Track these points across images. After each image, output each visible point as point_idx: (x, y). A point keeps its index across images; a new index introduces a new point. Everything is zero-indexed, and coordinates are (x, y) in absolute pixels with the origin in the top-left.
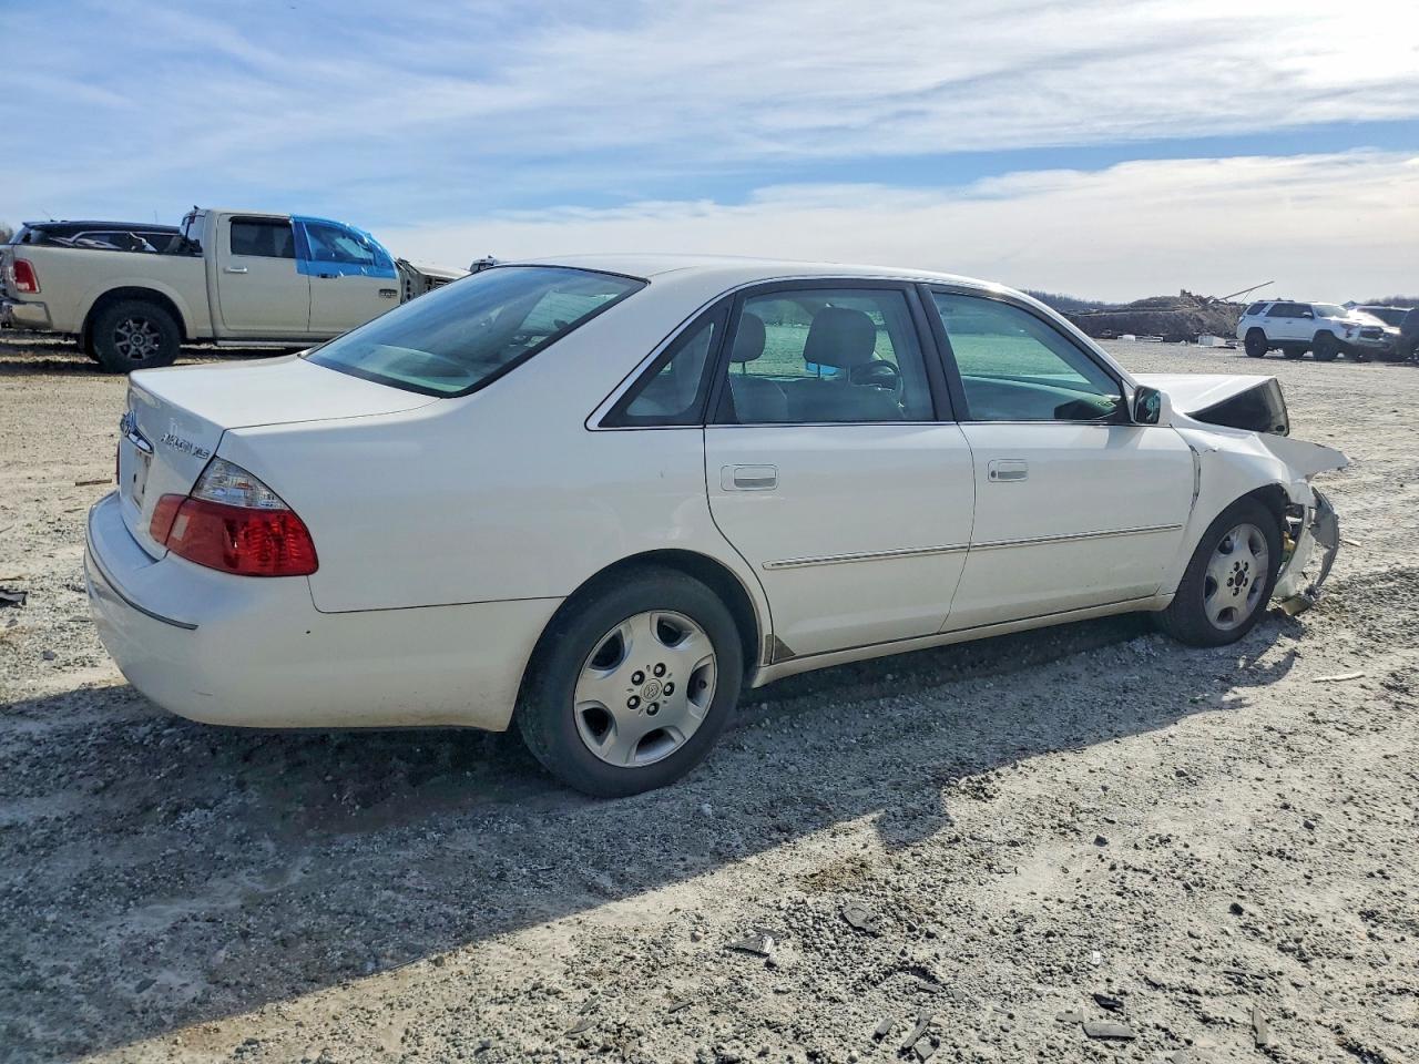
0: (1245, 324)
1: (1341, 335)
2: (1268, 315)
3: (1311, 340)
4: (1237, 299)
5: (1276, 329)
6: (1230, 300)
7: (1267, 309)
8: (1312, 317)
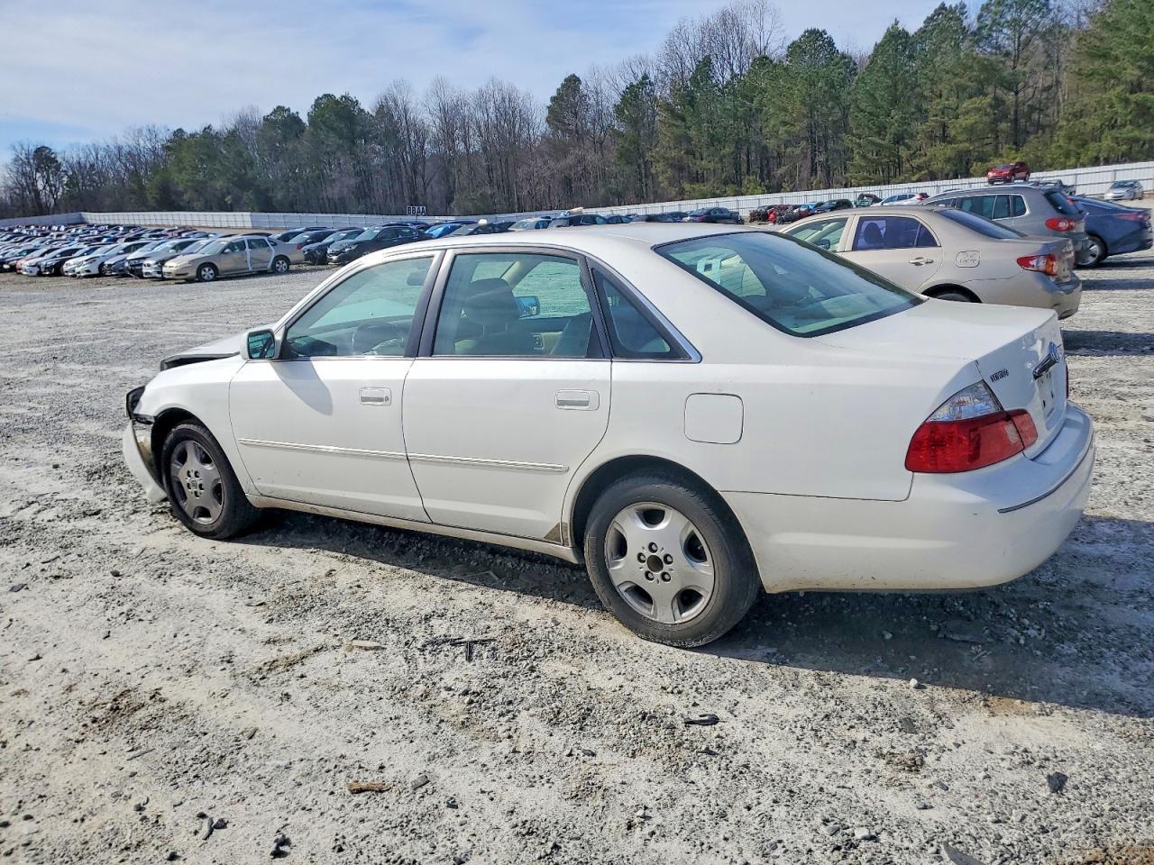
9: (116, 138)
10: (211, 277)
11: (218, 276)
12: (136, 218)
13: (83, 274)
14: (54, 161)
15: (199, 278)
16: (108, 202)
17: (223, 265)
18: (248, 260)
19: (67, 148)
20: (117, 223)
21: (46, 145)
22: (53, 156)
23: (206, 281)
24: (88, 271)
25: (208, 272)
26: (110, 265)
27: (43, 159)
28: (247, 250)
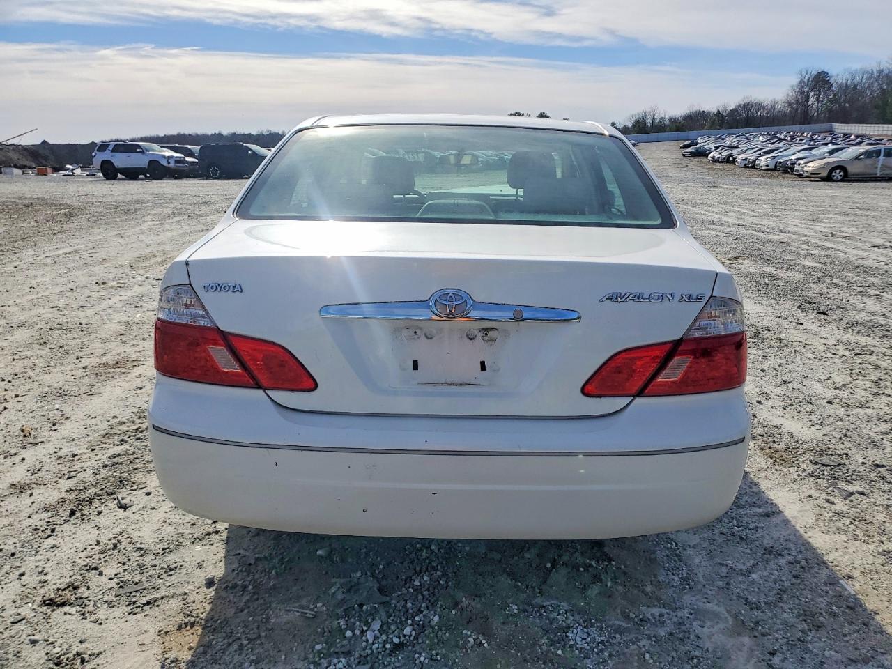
0: (98, 158)
1: (164, 163)
2: (112, 151)
3: (146, 167)
4: (15, 141)
5: (120, 160)
6: (9, 142)
7: (111, 148)
8: (143, 153)
9: (880, 63)
10: (840, 178)
11: (847, 178)
12: (868, 129)
13: (763, 168)
14: (828, 82)
15: (829, 178)
16: (855, 115)
17: (852, 169)
18: (879, 166)
19: (839, 72)
20: (849, 132)
21: (825, 70)
22: (828, 79)
23: (834, 181)
24: (767, 166)
25: (838, 174)
26: (781, 163)
27: (821, 81)
28: (882, 158)
